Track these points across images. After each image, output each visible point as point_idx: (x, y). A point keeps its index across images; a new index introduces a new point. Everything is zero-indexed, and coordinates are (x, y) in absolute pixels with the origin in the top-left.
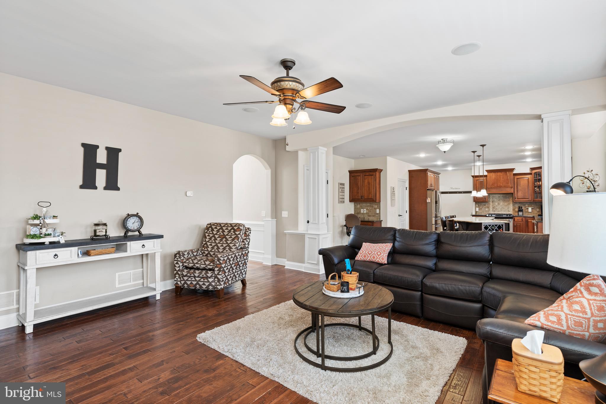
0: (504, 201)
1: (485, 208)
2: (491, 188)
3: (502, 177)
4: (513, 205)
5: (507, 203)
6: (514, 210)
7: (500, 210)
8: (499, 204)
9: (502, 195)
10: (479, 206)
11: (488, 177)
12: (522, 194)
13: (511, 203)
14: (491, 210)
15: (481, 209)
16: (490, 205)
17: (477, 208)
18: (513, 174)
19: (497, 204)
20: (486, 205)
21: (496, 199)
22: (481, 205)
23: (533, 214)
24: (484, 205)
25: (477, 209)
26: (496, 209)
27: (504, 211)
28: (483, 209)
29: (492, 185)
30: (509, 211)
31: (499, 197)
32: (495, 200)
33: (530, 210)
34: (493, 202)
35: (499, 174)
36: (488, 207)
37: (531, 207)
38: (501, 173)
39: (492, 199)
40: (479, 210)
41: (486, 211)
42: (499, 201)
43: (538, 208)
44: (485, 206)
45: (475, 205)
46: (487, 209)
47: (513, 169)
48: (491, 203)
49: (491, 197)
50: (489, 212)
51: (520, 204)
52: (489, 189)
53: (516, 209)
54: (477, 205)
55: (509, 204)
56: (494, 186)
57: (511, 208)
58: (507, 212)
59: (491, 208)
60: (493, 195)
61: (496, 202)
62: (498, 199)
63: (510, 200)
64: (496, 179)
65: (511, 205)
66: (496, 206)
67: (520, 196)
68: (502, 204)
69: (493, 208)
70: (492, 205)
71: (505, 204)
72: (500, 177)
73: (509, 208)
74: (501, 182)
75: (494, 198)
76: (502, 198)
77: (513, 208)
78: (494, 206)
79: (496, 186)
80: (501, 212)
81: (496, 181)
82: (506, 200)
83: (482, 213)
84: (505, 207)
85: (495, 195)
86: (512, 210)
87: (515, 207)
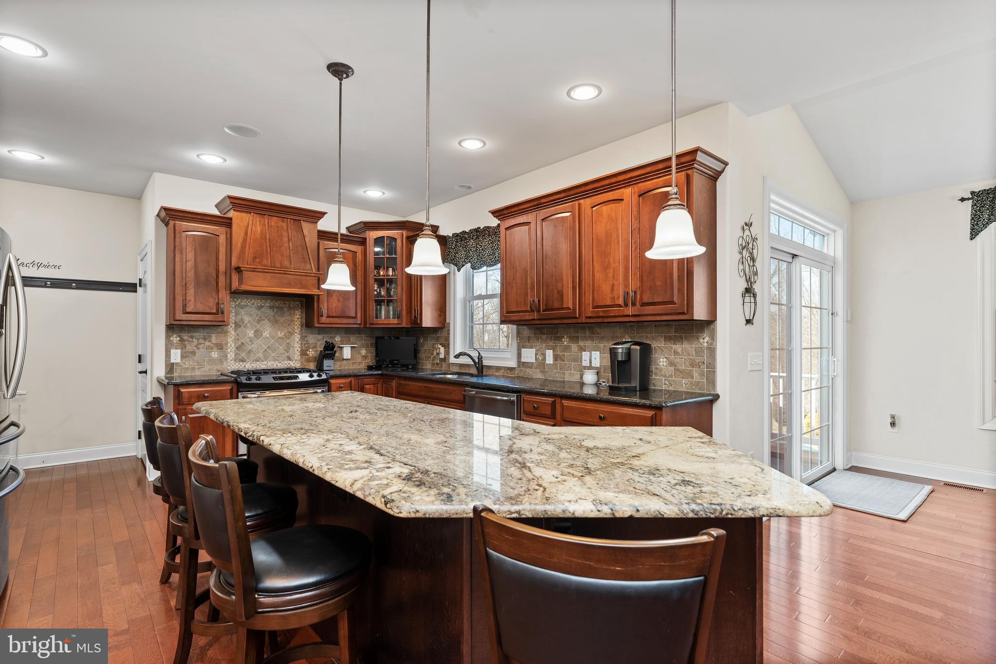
0: (275, 322)
1: (208, 348)
2: (254, 270)
3: (285, 234)
4: (303, 338)
5: (285, 330)
6: (303, 353)
7: (260, 355)
8: (258, 334)
9: (268, 303)
10: (182, 344)
11: (234, 227)
13: (297, 330)
14: (231, 355)
15: (194, 353)
16: (226, 336)
17: (173, 351)
18: (319, 231)
19: (251, 334)
20: (214, 339)
21: (251, 315)
22: (192, 337)
23: (353, 363)
24: (205, 339)
25: (176, 356)
26: (250, 352)
27: (275, 360)
28: (200, 353)
29: (255, 258)
30: (289, 359)
31: (260, 308)
32: (247, 319)
33: (347, 352)
34: (237, 325)
35: (275, 221)
36: (220, 347)
37: (348, 344)
38: (283, 221)
39: (237, 314)
40: (182, 357)
41: (212, 361)
42: (258, 322)
43: (363, 346)
44: (207, 343)
45: (168, 337)
46: (215, 354)
47: (317, 216)
48: (231, 329)
49: (234, 306)
50: (224, 363)
51: (319, 334)
52: (243, 272)
53: (311, 350)
54: (175, 336)
55: (291, 334)
56: (262, 266)
57: (296, 349)
58: (283, 360)
59: (231, 348)
60: (239, 300)
61: (249, 325)
62: (257, 316)
63: (293, 321)
64: (268, 238)
65: (296, 338)
66: (251, 341)
67: (333, 309)
68: (270, 334)
69: (237, 348)
70: (233, 337)
71: (277, 333)
72: (279, 233)
73: (289, 347)
74: (284, 251)
75: (243, 312)
76: (270, 312)
77: (301, 347)
78: (242, 343)
79: (269, 264)
80: (266, 363)
81: (266, 248)
82: (282, 320)
83: (194, 368)
84: (277, 345)
85: (245, 300)
86: (297, 356)
87: (306, 345)
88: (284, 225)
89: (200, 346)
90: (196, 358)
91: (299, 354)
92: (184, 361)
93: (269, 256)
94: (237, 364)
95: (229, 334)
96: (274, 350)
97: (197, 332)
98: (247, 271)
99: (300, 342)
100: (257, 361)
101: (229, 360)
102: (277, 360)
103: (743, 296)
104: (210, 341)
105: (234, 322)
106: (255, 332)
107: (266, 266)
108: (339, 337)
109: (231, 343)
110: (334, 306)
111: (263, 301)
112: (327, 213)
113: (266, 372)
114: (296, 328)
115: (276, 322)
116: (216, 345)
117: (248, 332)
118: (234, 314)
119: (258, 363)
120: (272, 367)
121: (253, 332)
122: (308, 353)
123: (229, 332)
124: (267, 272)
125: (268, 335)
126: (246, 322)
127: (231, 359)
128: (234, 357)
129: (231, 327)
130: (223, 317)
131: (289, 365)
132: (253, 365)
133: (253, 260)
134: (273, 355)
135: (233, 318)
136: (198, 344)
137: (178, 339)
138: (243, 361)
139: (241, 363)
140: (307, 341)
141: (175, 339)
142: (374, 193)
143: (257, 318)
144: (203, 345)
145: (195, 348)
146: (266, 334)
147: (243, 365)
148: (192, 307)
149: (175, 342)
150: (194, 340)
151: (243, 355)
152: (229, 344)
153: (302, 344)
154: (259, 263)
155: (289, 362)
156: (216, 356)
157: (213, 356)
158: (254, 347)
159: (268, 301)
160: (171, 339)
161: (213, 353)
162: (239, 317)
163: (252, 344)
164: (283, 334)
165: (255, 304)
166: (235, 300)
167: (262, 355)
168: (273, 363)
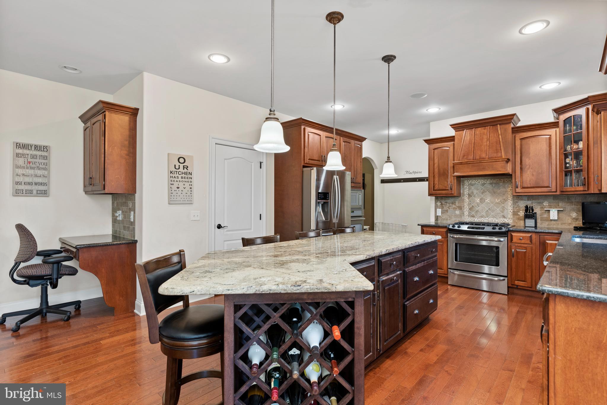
0: (494, 193)
1: (454, 208)
2: (462, 163)
3: (485, 137)
4: (514, 203)
5: (501, 198)
6: (515, 213)
7: (484, 214)
8: (482, 200)
9: (489, 181)
10: (442, 206)
11: (456, 140)
12: (533, 175)
13: (510, 198)
14: (466, 213)
15: (447, 211)
16: (463, 202)
17: (438, 210)
18: (513, 128)
19: (478, 200)
20: (457, 203)
21: (477, 189)
22: (446, 202)
23: (562, 224)
24: (452, 203)
25: (439, 212)
26: (477, 211)
27: (494, 217)
28: (450, 211)
29: (464, 156)
30: (504, 217)
31: (483, 185)
32: (475, 192)
33: (554, 214)
34: (470, 196)
35: (479, 130)
36: (460, 208)
37: (555, 208)
38: (485, 129)
39: (469, 189)
40: (442, 213)
41: (456, 216)
42: (482, 193)
43: (573, 210)
44: (454, 206)
46: (458, 212)
47: (511, 117)
49: (467, 185)
50: (463, 217)
51: (528, 200)
52: (455, 165)
53: (521, 212)
54: (439, 202)
55: (505, 200)
56: (468, 160)
57: (509, 211)
58: (500, 218)
59: (466, 209)
60: (471, 181)
61: (476, 195)
62: (481, 189)
63: (507, 191)
64: (473, 142)
65: (509, 203)
66: (478, 205)
67: (528, 182)
68: (490, 200)
69: (470, 209)
70: (467, 203)
71: (495, 200)
72: (481, 138)
73: (503, 209)
74: (483, 148)
75: (473, 188)
76: (490, 187)
77: (513, 209)
78: (473, 206)
79: (472, 158)
80: (487, 219)
81: (472, 148)
82: (499, 191)
83: (447, 219)
84: (495, 208)
85: (474, 181)
86: (510, 215)
87: (517, 208)
88: (485, 131)
89: (450, 208)
90: (448, 214)
91: (512, 214)
92: (443, 215)
93: (473, 153)
94: (470, 218)
95: (465, 201)
96: (493, 211)
97: (448, 200)
98: (457, 165)
99: (512, 206)
100: (482, 217)
101: (465, 216)
102: (495, 217)
104: (455, 205)
105: (468, 194)
106: (480, 199)
107: (470, 160)
108: (547, 203)
109: (466, 206)
111: (485, 180)
113: (488, 224)
114: (509, 196)
115: (495, 193)
116: (458, 207)
117: (476, 199)
118: (468, 189)
119: (482, 218)
120: (491, 222)
121: (479, 199)
122: (519, 213)
123: (465, 200)
124: (470, 164)
125: (489, 202)
126: (475, 194)
127: (466, 215)
128: (468, 214)
129: (466, 197)
130: (452, 192)
131: (504, 221)
132: (479, 219)
133: (463, 157)
134: (492, 214)
135: (467, 192)
136: (449, 206)
137: (440, 203)
138: (473, 216)
139: (472, 218)
140: (518, 205)
141: (439, 204)
143: (482, 191)
144: (451, 207)
145: (448, 209)
146: (488, 200)
147: (473, 219)
149: (439, 205)
150: (447, 204)
151: (473, 213)
152: (465, 207)
153: (513, 207)
154: (466, 159)
155: (504, 219)
156: (458, 213)
157: (457, 213)
158: (479, 208)
159: (489, 180)
160: (437, 203)
161: (457, 211)
162: (471, 191)
163: (479, 207)
164: (499, 200)
165: (480, 182)
166: (469, 181)
167: (485, 214)
168: (493, 219)
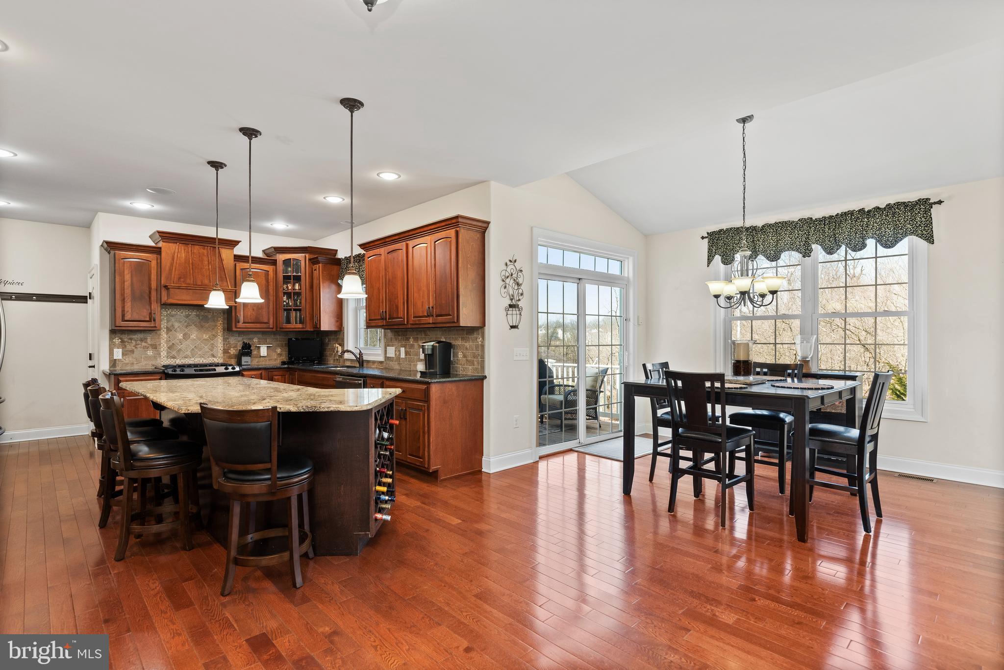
0: (200, 327)
1: (145, 347)
2: (179, 288)
3: (205, 259)
4: (225, 340)
5: (210, 334)
6: (225, 351)
7: (189, 353)
8: (186, 336)
10: (123, 344)
11: (163, 254)
13: (220, 333)
14: (164, 354)
15: (132, 352)
16: (159, 338)
17: (115, 350)
18: (235, 256)
19: (180, 336)
20: (149, 341)
21: (180, 322)
22: (131, 339)
23: (269, 360)
24: (142, 340)
25: (118, 354)
26: (180, 350)
28: (138, 352)
29: (180, 278)
30: (213, 356)
31: (187, 316)
32: (177, 325)
33: (264, 351)
34: (168, 330)
35: (197, 249)
36: (155, 347)
37: (264, 344)
38: (204, 249)
39: (168, 321)
40: (123, 354)
41: (148, 358)
42: (187, 327)
43: (278, 346)
44: (144, 344)
45: (111, 339)
46: (150, 353)
47: (233, 243)
48: (164, 334)
49: (165, 315)
50: (158, 359)
51: (239, 336)
52: (170, 289)
53: (232, 349)
54: (117, 338)
55: (215, 336)
56: (186, 284)
57: (219, 348)
58: (208, 357)
59: (164, 348)
60: (170, 310)
61: (178, 329)
62: (185, 322)
63: (216, 326)
64: (191, 262)
65: (219, 339)
66: (180, 342)
67: (249, 316)
68: (196, 336)
69: (169, 348)
70: (165, 339)
71: (203, 336)
72: (200, 258)
73: (212, 347)
74: (205, 272)
75: (173, 319)
76: (196, 319)
77: (224, 347)
78: (173, 344)
79: (192, 282)
80: (193, 359)
81: (190, 270)
82: (207, 325)
83: (133, 364)
84: (203, 345)
85: (175, 310)
86: (220, 353)
87: (228, 345)
88: (205, 251)
89: (138, 346)
90: (134, 355)
91: (222, 352)
92: (124, 358)
93: (192, 276)
94: (169, 360)
95: (162, 336)
96: (200, 349)
97: (135, 335)
98: (173, 288)
99: (222, 343)
100: (185, 358)
101: (162, 357)
102: (203, 357)
103: (507, 310)
104: (146, 342)
105: (165, 327)
106: (184, 335)
107: (190, 284)
108: (257, 339)
109: (164, 343)
110: (249, 314)
111: (190, 310)
112: (241, 241)
113: (189, 366)
114: (219, 331)
115: (202, 327)
116: (151, 345)
117: (178, 335)
118: (165, 321)
119: (187, 359)
120: (198, 363)
121: (182, 335)
122: (230, 351)
123: (162, 335)
124: (190, 289)
125: (195, 338)
126: (176, 327)
127: (164, 356)
128: (166, 354)
129: (164, 331)
130: (155, 323)
131: (213, 361)
132: (182, 361)
133: (179, 279)
134: (199, 353)
135: (165, 324)
136: (136, 345)
137: (120, 340)
138: (174, 357)
139: (172, 360)
140: (229, 342)
141: (117, 341)
142: (280, 225)
143: (186, 324)
144: (140, 345)
145: (134, 348)
146: (193, 336)
147: (174, 361)
148: (130, 316)
149: (117, 343)
150: (133, 341)
151: (174, 353)
152: (162, 345)
153: (224, 344)
154: (183, 282)
155: (213, 358)
156: (151, 354)
157: (149, 354)
158: (183, 346)
159: (195, 311)
160: (114, 340)
161: (149, 351)
162: (170, 324)
163: (181, 344)
164: (208, 336)
165: (184, 313)
166: (167, 310)
167: (190, 353)
168: (200, 359)
